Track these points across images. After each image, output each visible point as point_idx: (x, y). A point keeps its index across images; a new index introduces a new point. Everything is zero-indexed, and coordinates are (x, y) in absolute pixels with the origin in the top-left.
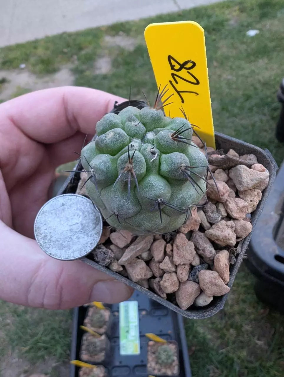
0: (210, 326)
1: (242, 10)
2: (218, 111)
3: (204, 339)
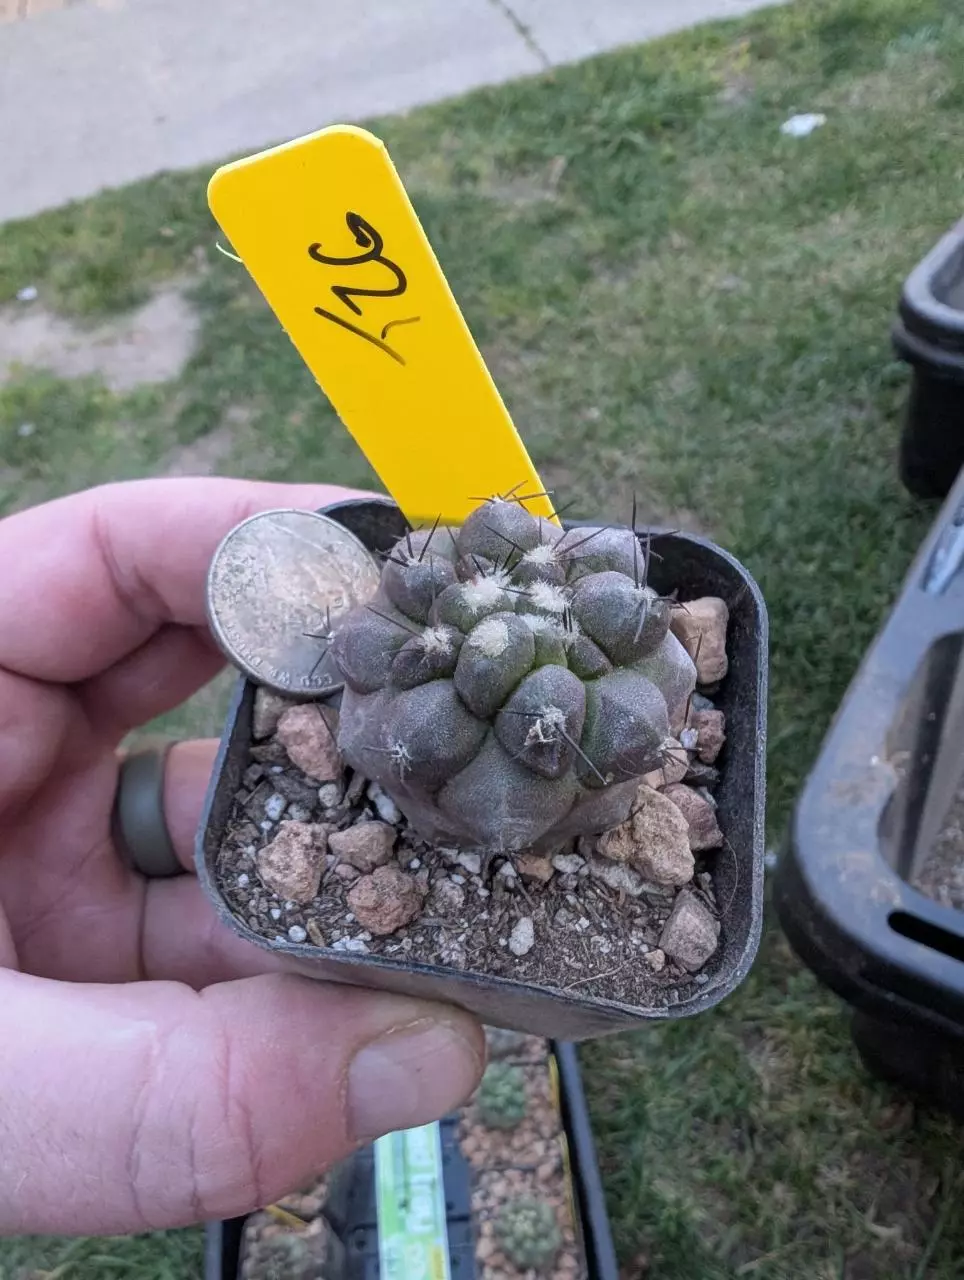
0: (700, 1174)
1: (762, 52)
2: (693, 402)
3: (680, 1226)
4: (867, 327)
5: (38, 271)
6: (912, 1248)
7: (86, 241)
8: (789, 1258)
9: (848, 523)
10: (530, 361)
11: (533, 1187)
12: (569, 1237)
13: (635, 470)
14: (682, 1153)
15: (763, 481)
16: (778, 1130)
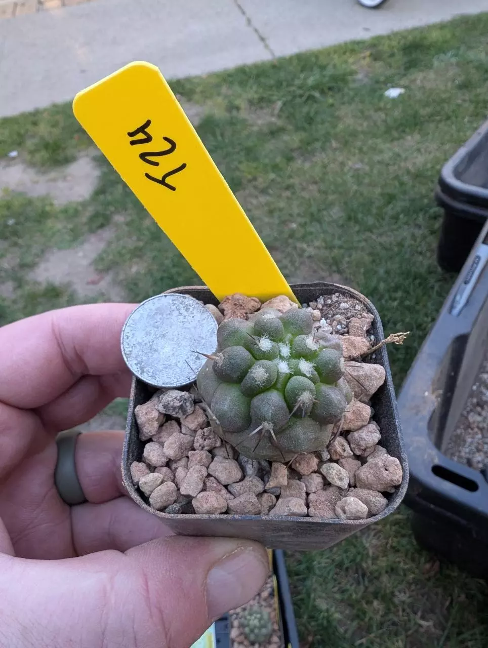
0: (338, 596)
1: (376, 57)
2: (341, 222)
3: (328, 621)
4: (423, 190)
5: (19, 142)
6: (438, 632)
7: (43, 129)
8: (381, 636)
9: (413, 281)
10: (263, 199)
11: (259, 603)
12: (276, 627)
13: (313, 253)
14: (330, 586)
15: (374, 261)
16: (376, 574)
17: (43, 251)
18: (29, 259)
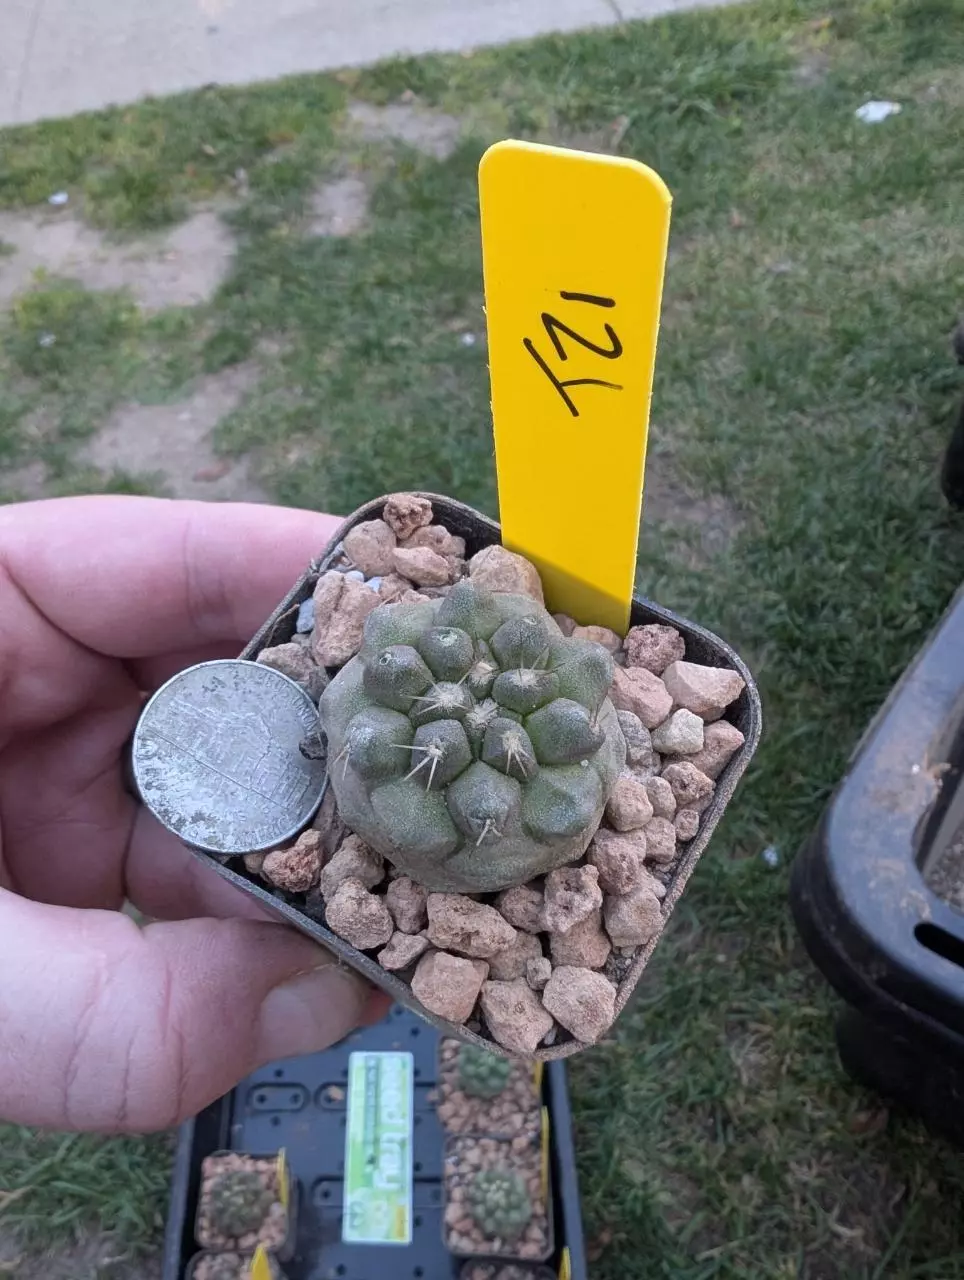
0: (669, 1159)
1: (843, 31)
2: (738, 386)
3: (646, 1208)
4: (923, 329)
5: (72, 177)
6: (872, 1252)
7: (123, 149)
9: (884, 526)
11: (507, 1157)
12: (539, 1209)
13: (672, 448)
14: (654, 1137)
15: (802, 474)
17: (109, 406)
18: (79, 420)
